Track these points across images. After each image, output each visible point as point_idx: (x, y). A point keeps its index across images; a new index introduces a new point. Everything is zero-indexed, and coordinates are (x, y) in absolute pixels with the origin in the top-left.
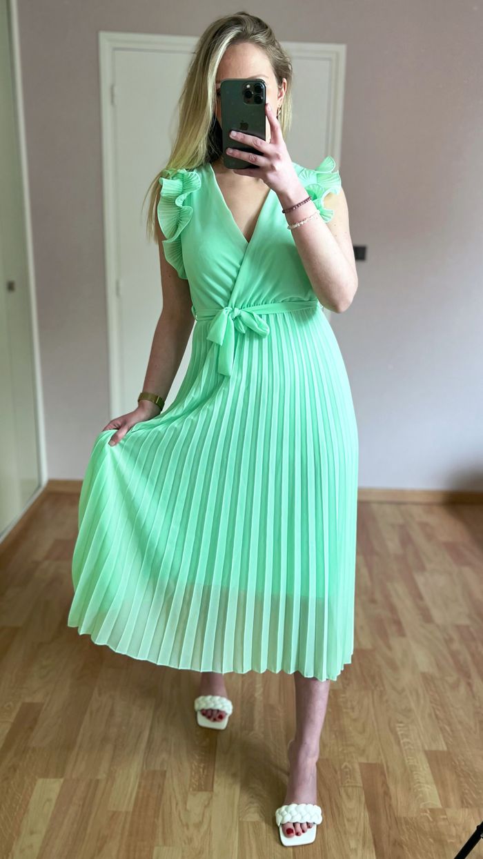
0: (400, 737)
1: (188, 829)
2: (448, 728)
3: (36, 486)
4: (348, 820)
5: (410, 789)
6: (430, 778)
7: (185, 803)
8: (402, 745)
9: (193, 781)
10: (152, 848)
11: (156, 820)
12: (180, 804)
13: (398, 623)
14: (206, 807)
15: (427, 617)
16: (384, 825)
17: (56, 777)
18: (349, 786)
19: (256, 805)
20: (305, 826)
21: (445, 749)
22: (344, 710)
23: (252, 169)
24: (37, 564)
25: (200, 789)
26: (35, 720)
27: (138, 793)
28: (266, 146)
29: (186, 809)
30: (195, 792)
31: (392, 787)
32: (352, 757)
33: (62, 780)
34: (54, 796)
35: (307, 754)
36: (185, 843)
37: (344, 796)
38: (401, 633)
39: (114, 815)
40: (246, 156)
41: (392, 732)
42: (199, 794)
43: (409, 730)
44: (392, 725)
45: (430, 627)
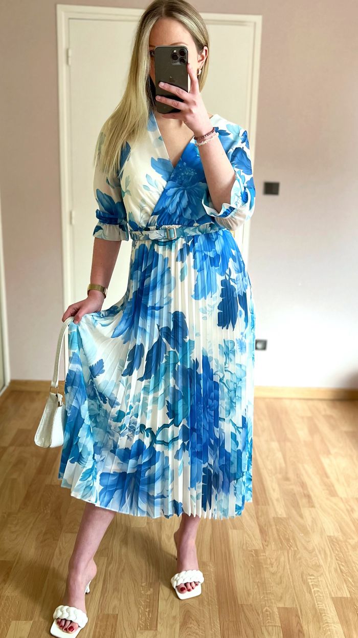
0: (311, 587)
2: (350, 580)
5: (320, 628)
6: (336, 619)
8: (313, 593)
9: (140, 622)
13: (308, 497)
15: (332, 493)
17: (26, 619)
18: (269, 626)
21: (349, 596)
24: (5, 448)
25: (146, 628)
27: (95, 632)
30: (143, 631)
31: (305, 627)
32: (272, 603)
33: (32, 622)
34: (25, 634)
37: (266, 633)
38: (311, 504)
40: (170, 102)
41: (304, 583)
42: (146, 633)
43: (318, 581)
44: (304, 577)
45: (334, 500)
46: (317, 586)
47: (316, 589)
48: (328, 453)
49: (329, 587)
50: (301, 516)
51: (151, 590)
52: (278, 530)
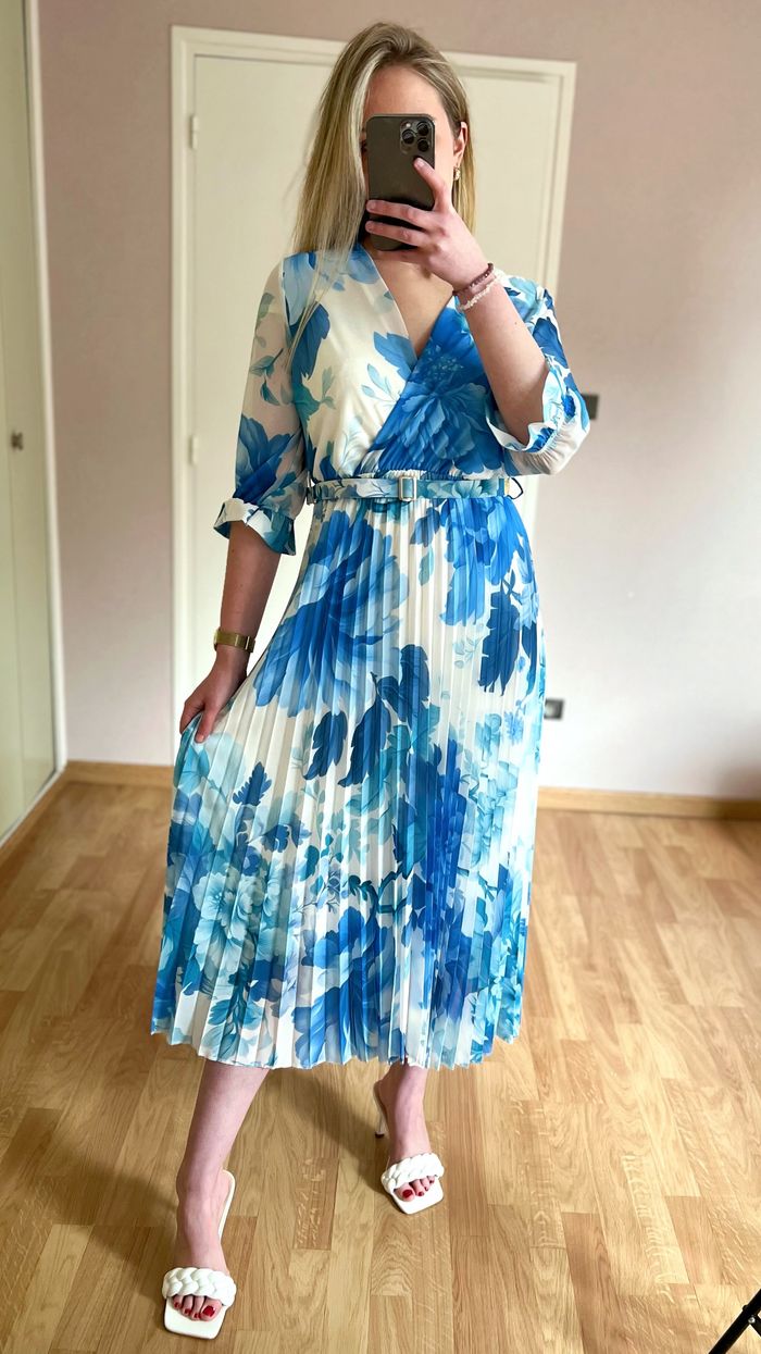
0: (628, 1176)
1: (290, 1305)
2: (703, 1165)
3: (50, 771)
4: (542, 1297)
5: (640, 1253)
6: (672, 1237)
7: (287, 1266)
8: (630, 1187)
9: (299, 1233)
12: (279, 1267)
13: (629, 1002)
14: (319, 1273)
15: (675, 995)
16: (598, 1307)
17: (80, 1223)
18: (544, 1247)
21: (698, 1195)
22: (540, 1133)
23: (405, 250)
24: (51, 894)
25: (310, 1245)
26: (49, 1136)
29: (288, 1276)
30: (303, 1250)
31: (612, 1250)
32: (551, 1204)
33: (91, 1228)
34: (77, 1254)
36: (285, 1327)
37: (537, 1262)
38: (635, 1018)
40: (393, 232)
41: (614, 1167)
42: (309, 1254)
43: (641, 1165)
44: (615, 1157)
45: (679, 1009)
46: (638, 1174)
47: (635, 1180)
48: (671, 918)
49: (661, 1176)
50: (615, 1040)
51: (323, 1172)
52: (568, 1065)
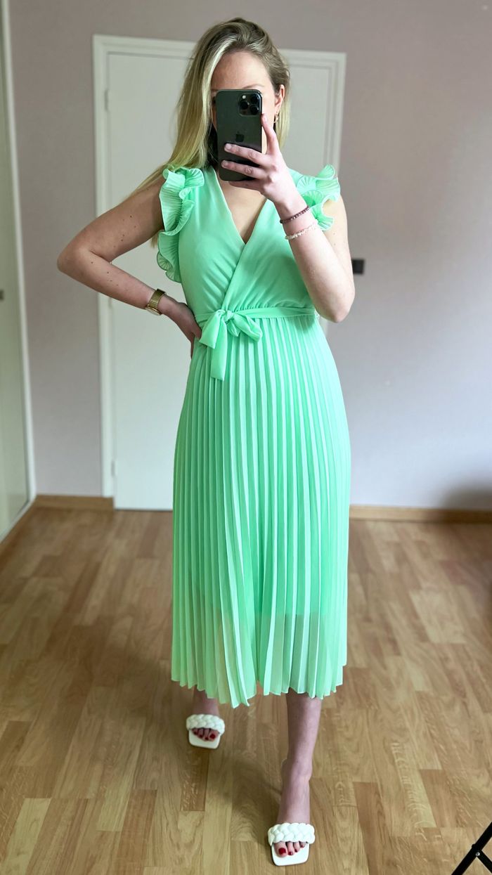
0: (395, 757)
1: (179, 848)
2: (442, 747)
3: (25, 501)
4: (342, 840)
5: (404, 808)
6: (425, 797)
7: (176, 823)
8: (396, 764)
9: (184, 800)
10: (142, 868)
11: (146, 840)
12: (171, 825)
13: (394, 642)
14: (197, 827)
15: (422, 636)
16: (378, 843)
17: (44, 796)
18: (342, 806)
19: (248, 824)
20: (298, 845)
21: (440, 768)
22: (338, 729)
23: (248, 181)
24: (26, 580)
25: (191, 808)
26: (22, 739)
27: (127, 813)
28: (262, 158)
29: (177, 830)
30: (187, 812)
31: (386, 807)
32: (347, 776)
33: (50, 800)
34: (41, 816)
35: (299, 773)
36: (176, 863)
37: (337, 815)
38: (397, 652)
39: (103, 835)
40: (241, 168)
41: (386, 751)
42: (191, 814)
43: (403, 749)
44: (387, 744)
46: (402, 756)
47: (400, 759)
48: (418, 587)
49: (416, 756)
50: (385, 667)
51: (199, 759)
52: (355, 685)
